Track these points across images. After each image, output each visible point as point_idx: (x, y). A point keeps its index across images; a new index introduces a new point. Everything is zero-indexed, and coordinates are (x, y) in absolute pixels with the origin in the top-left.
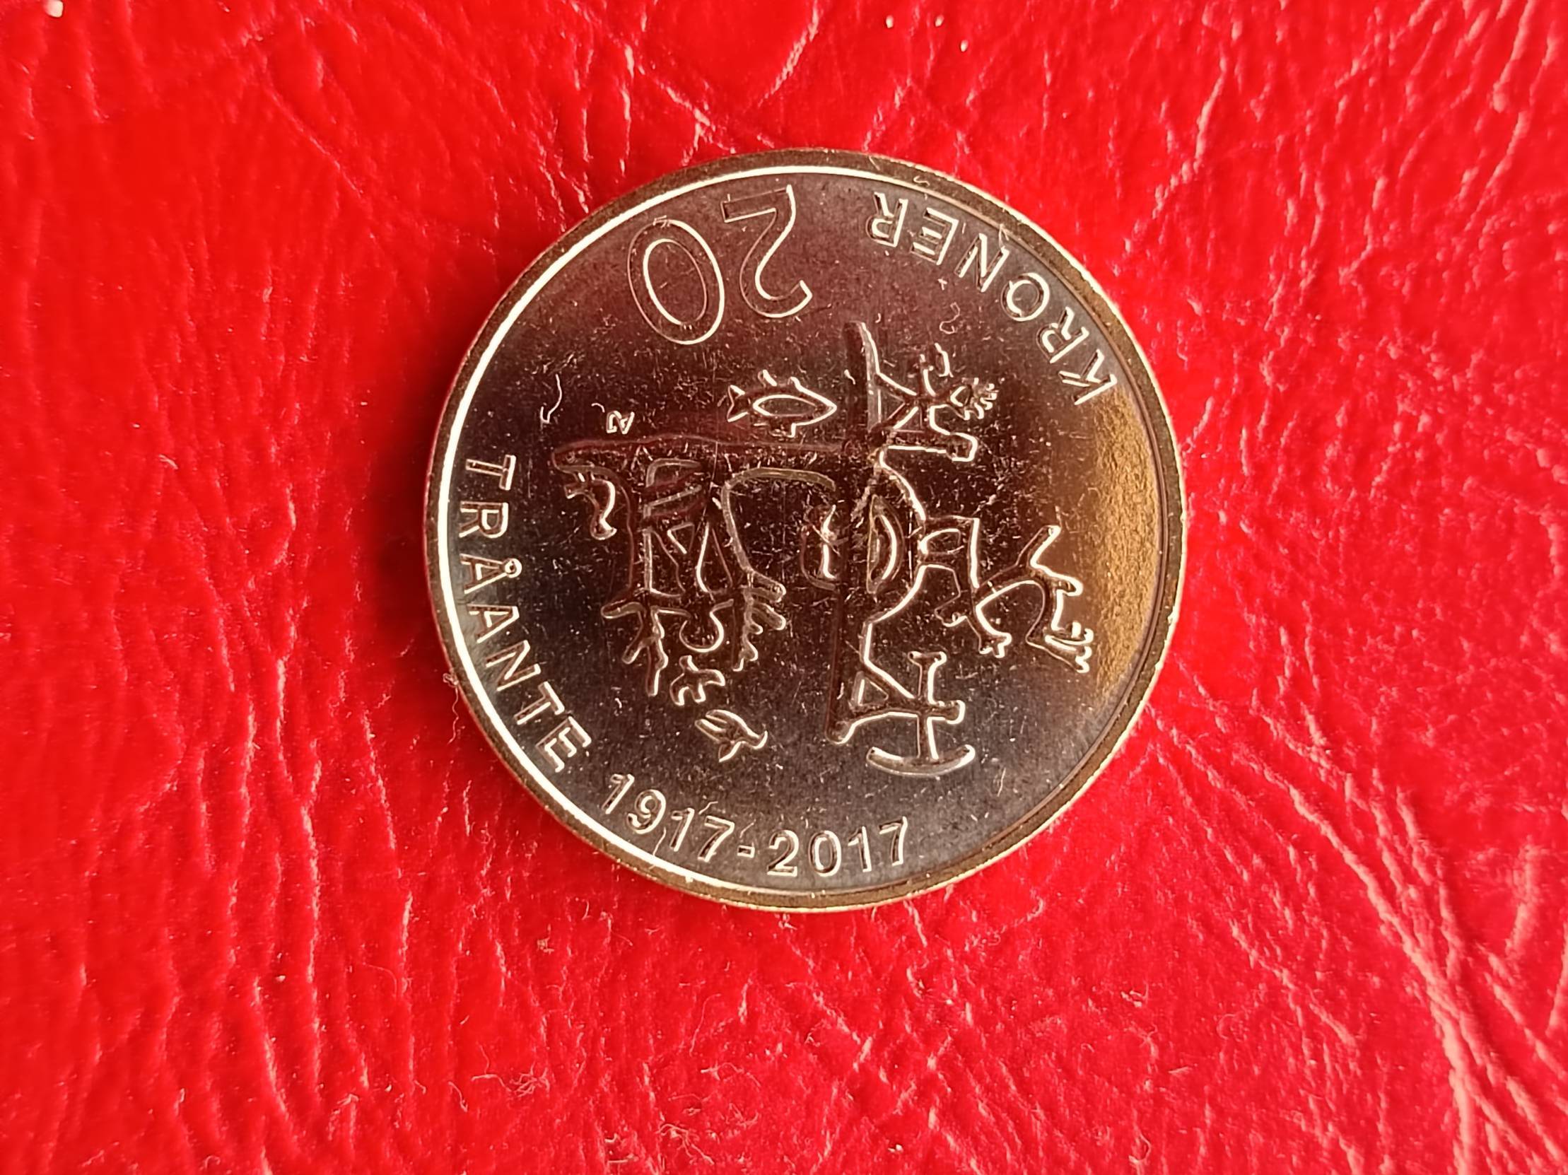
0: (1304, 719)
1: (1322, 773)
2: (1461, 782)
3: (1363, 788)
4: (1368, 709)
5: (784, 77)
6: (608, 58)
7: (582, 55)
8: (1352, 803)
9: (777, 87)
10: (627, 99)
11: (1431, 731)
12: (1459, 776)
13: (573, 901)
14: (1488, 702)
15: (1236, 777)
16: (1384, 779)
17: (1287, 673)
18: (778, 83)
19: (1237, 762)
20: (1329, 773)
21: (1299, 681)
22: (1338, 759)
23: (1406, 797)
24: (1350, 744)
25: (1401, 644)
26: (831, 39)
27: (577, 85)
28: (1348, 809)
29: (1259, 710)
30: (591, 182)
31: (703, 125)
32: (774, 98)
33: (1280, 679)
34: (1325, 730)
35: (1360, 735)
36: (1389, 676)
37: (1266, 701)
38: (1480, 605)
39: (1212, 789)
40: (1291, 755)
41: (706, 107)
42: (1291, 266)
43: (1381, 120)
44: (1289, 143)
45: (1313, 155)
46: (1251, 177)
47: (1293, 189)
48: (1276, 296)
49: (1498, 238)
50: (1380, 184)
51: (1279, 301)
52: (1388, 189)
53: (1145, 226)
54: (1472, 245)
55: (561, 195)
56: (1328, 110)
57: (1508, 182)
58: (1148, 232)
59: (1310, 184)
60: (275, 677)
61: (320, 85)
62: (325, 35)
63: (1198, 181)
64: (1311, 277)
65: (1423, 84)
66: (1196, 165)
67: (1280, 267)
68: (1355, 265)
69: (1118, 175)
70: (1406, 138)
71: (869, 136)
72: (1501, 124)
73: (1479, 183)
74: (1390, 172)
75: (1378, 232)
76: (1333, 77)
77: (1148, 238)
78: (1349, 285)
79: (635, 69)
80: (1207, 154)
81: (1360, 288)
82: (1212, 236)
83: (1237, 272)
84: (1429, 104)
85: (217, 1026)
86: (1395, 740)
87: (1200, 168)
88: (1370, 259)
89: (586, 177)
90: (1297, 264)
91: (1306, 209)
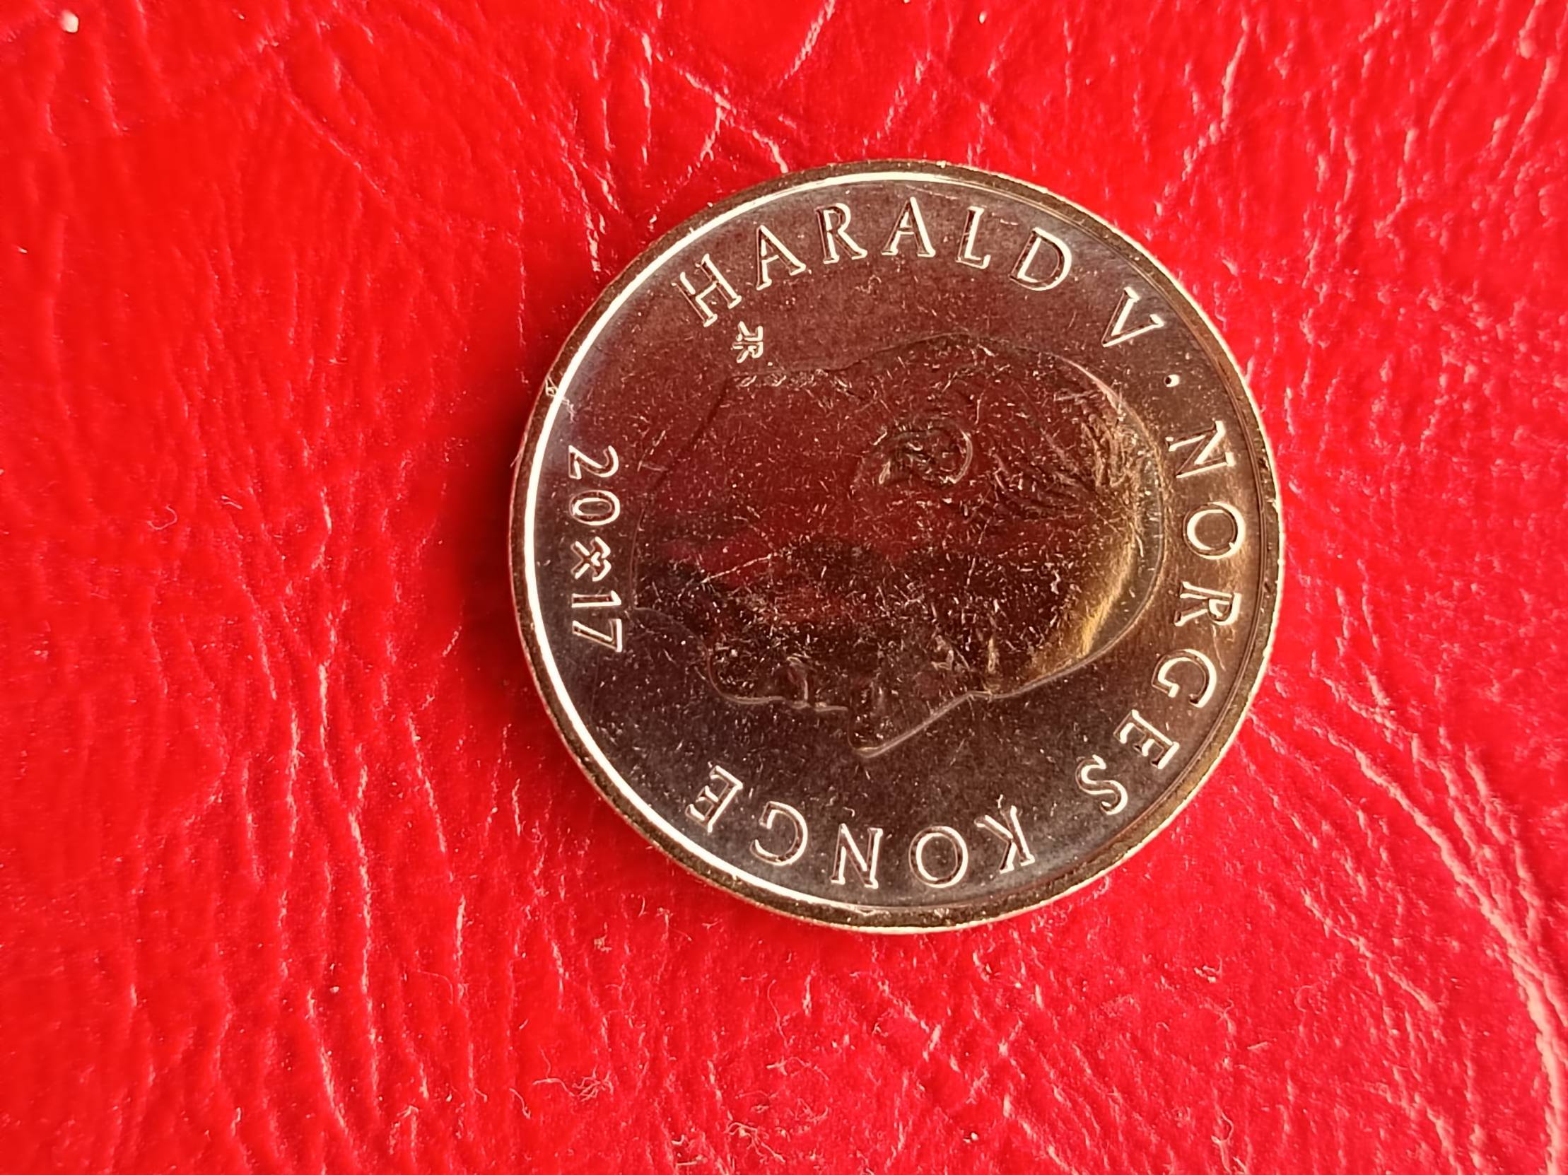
0: (1366, 680)
1: (1388, 734)
2: (1530, 737)
3: (1430, 747)
4: (1431, 667)
5: (803, 57)
6: (626, 46)
7: (599, 45)
8: (1420, 763)
9: (796, 68)
10: (646, 86)
11: (1496, 687)
12: (1528, 731)
13: (628, 898)
14: (1553, 655)
15: (1301, 743)
16: (1450, 738)
17: (1346, 633)
18: (798, 63)
19: (1299, 726)
20: (1395, 733)
21: (1358, 642)
22: (1403, 719)
23: (1475, 756)
24: (1414, 703)
25: (1460, 600)
26: (848, 18)
27: (596, 75)
28: (1417, 769)
29: (1319, 673)
30: (614, 171)
31: (723, 108)
32: (794, 78)
33: (1339, 640)
34: (1388, 690)
35: (1424, 694)
36: (1450, 632)
37: (1325, 662)
38: (1539, 556)
39: (1277, 756)
40: (1356, 717)
41: (726, 91)
42: (1325, 222)
43: (1407, 72)
44: (1316, 100)
45: (1341, 108)
46: (1279, 136)
47: (1322, 144)
48: (1313, 253)
49: (1533, 186)
50: (1411, 135)
51: (1316, 257)
52: (1419, 140)
53: (1175, 190)
54: (1507, 192)
55: (584, 185)
56: (1353, 63)
57: (1540, 128)
58: (1179, 194)
59: (1340, 140)
60: (318, 683)
61: (338, 87)
62: (341, 38)
63: (1226, 142)
64: (1347, 231)
65: (1448, 32)
66: (1223, 126)
67: (1314, 222)
68: (1390, 218)
69: (1144, 138)
70: (1434, 88)
71: (891, 112)
72: (1529, 71)
73: (1510, 130)
74: (1420, 122)
75: (1411, 184)
76: (1358, 31)
77: (1180, 200)
78: (1385, 238)
79: (653, 56)
80: (1234, 114)
81: (1397, 241)
82: (1244, 195)
83: (1271, 230)
84: (1454, 55)
85: (270, 1042)
86: (1459, 698)
87: (1228, 128)
88: (1405, 211)
89: (608, 167)
90: (1332, 220)
91: (1337, 164)
